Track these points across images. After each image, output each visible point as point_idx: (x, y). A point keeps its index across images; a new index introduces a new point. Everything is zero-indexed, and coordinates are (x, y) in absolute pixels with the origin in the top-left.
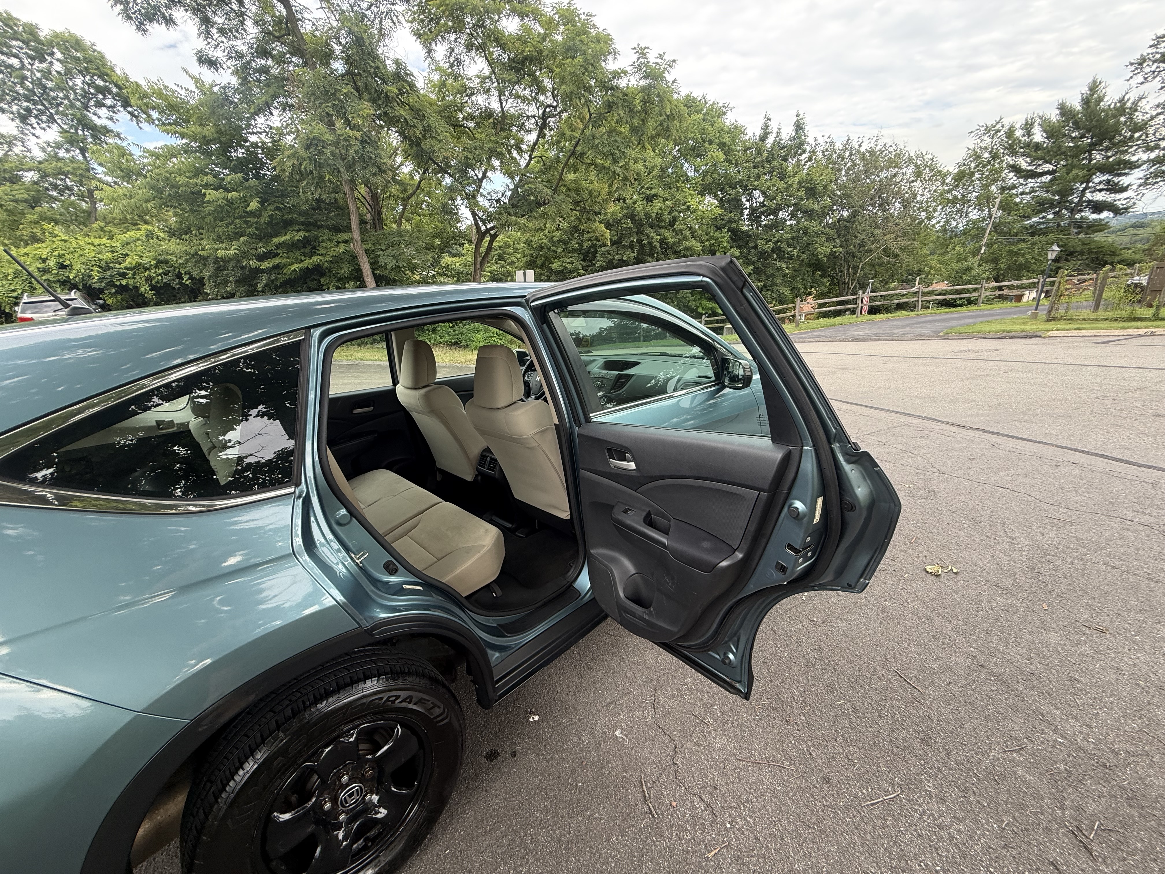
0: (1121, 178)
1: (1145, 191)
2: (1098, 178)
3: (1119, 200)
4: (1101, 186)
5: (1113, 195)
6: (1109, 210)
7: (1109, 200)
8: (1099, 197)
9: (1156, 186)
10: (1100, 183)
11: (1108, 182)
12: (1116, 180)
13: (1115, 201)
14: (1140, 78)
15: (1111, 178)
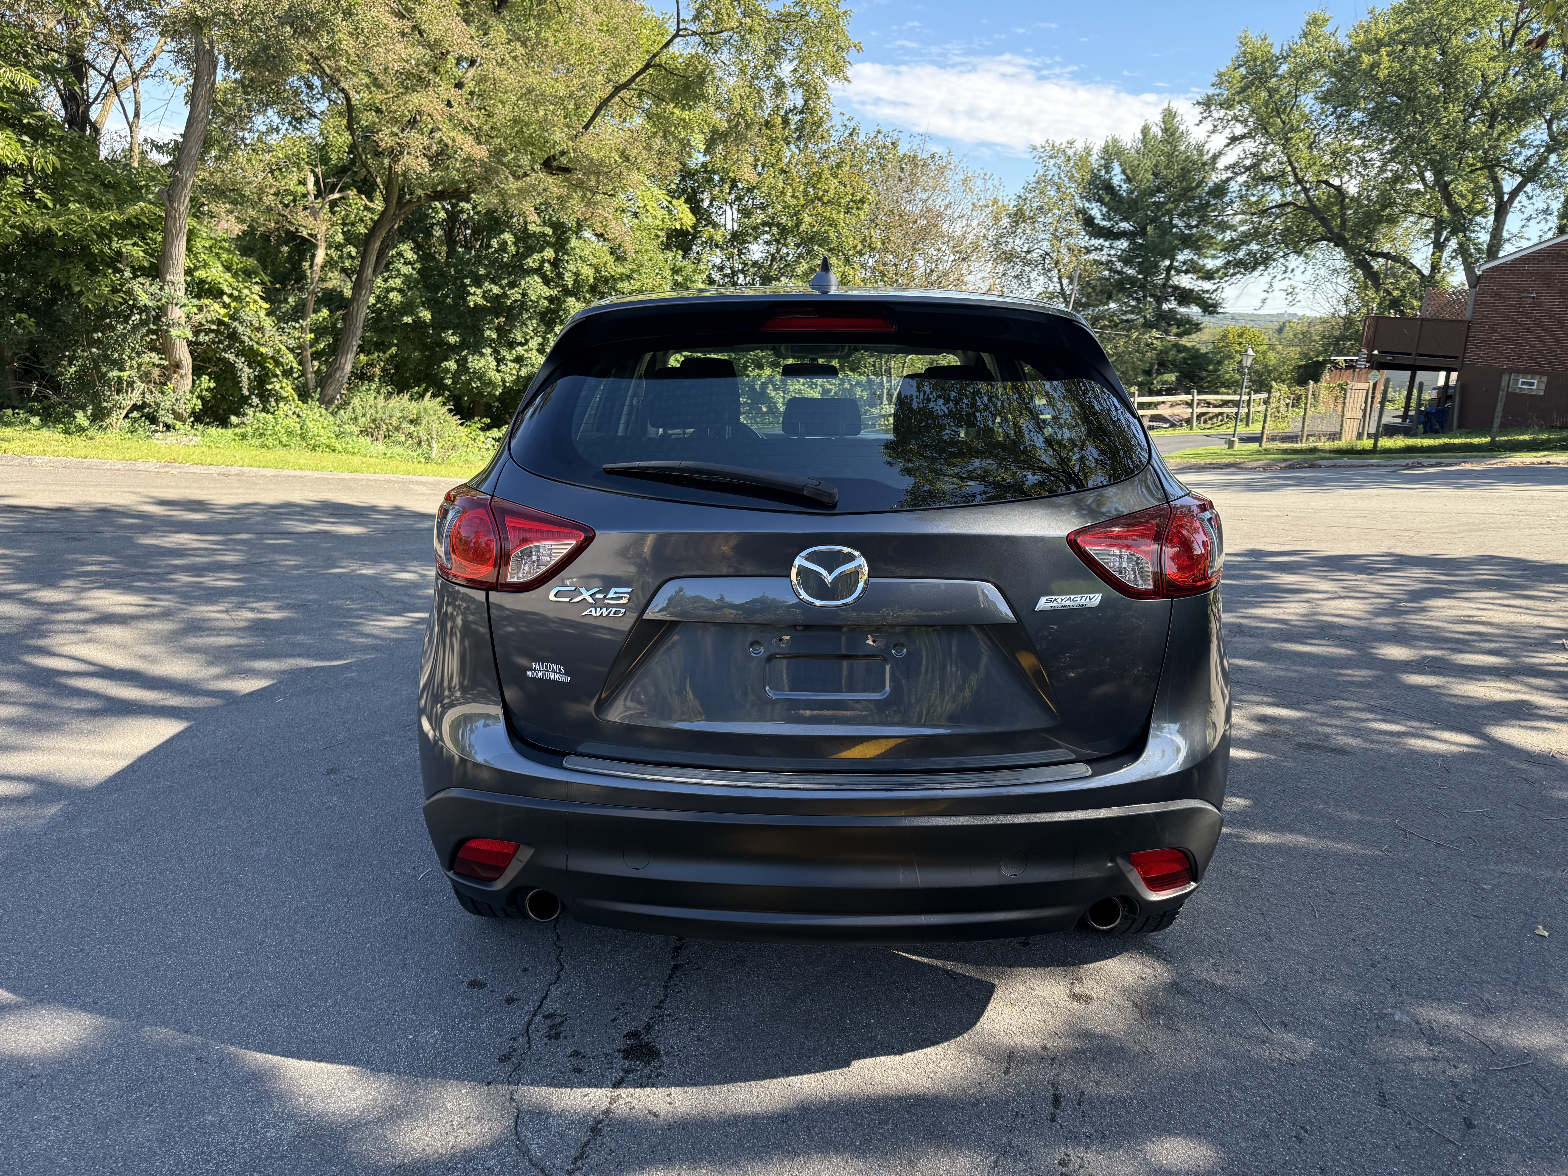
0: (1206, 261)
2: (1183, 256)
3: (1207, 291)
4: (1186, 267)
5: (1200, 282)
6: (1197, 305)
7: (1196, 288)
8: (1187, 281)
10: (1184, 263)
11: (1193, 263)
12: (1201, 262)
13: (1204, 292)
14: (1208, 125)
15: (1196, 258)
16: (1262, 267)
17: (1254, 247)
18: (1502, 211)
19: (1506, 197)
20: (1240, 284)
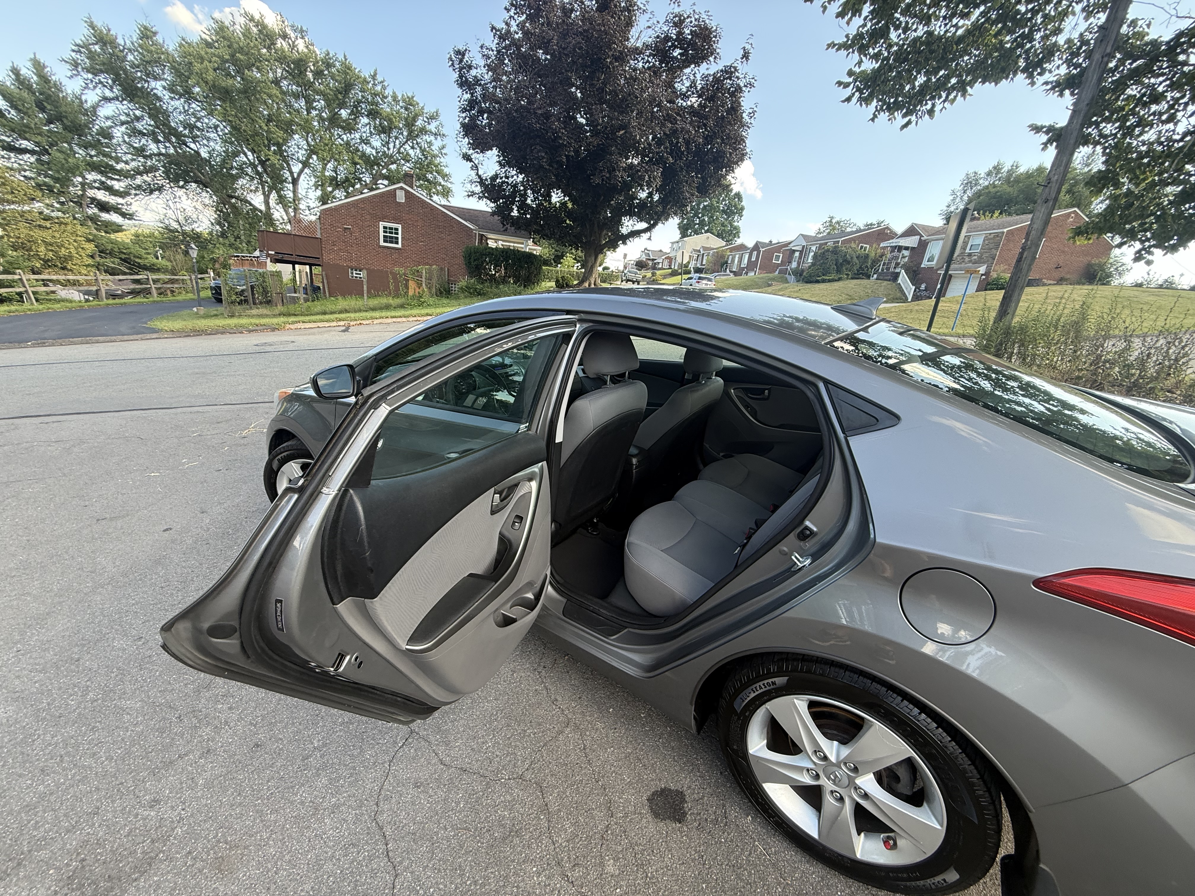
0: (113, 182)
1: (132, 201)
2: (92, 176)
3: (121, 204)
4: (97, 185)
5: (113, 197)
6: (115, 212)
7: (112, 202)
8: (102, 195)
9: (137, 198)
10: (95, 182)
11: (102, 183)
12: (109, 183)
13: (117, 204)
14: (80, 81)
15: (103, 179)
16: (157, 192)
17: (147, 178)
18: (295, 182)
19: (295, 175)
20: (143, 202)
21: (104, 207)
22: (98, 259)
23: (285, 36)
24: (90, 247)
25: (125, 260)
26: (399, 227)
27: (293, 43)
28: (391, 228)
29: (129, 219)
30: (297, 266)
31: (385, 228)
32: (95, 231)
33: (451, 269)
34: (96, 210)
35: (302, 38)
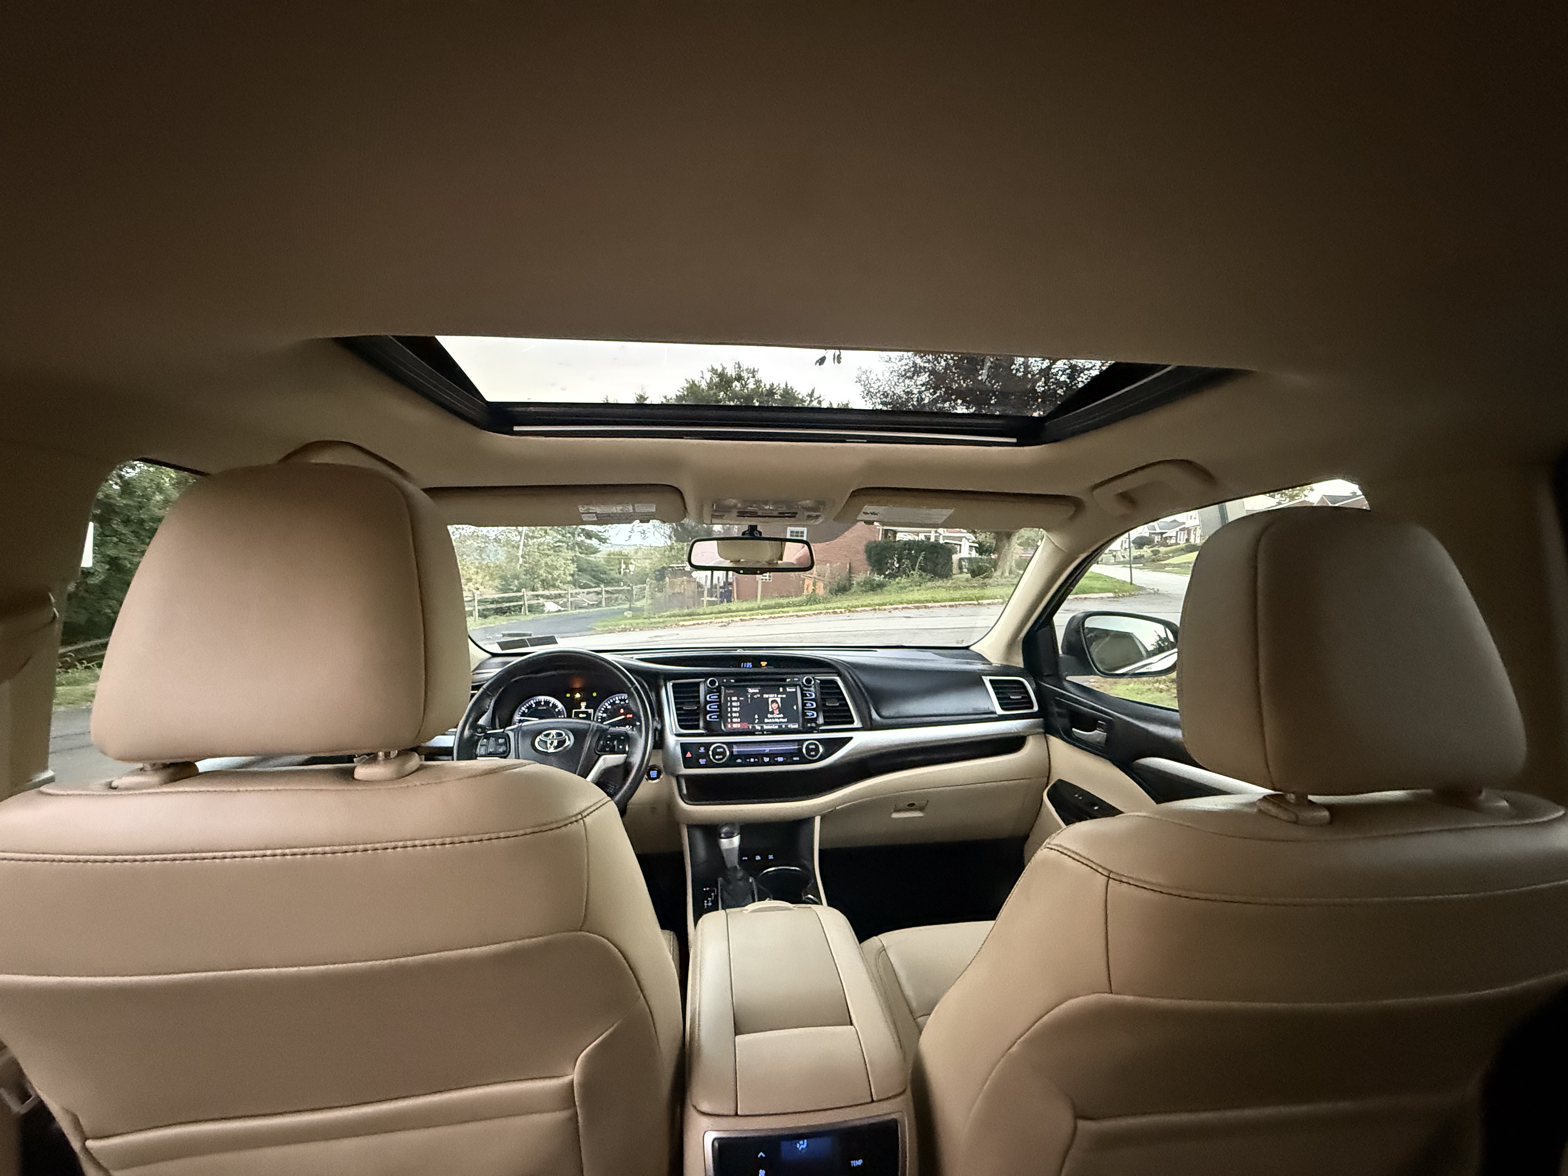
21: (589, 535)
22: (576, 577)
23: (739, 378)
24: (573, 568)
25: (594, 577)
26: (805, 530)
27: (746, 382)
28: (797, 532)
29: (603, 543)
30: (715, 572)
31: (792, 532)
32: (578, 554)
33: (853, 565)
34: (583, 538)
35: (754, 377)
